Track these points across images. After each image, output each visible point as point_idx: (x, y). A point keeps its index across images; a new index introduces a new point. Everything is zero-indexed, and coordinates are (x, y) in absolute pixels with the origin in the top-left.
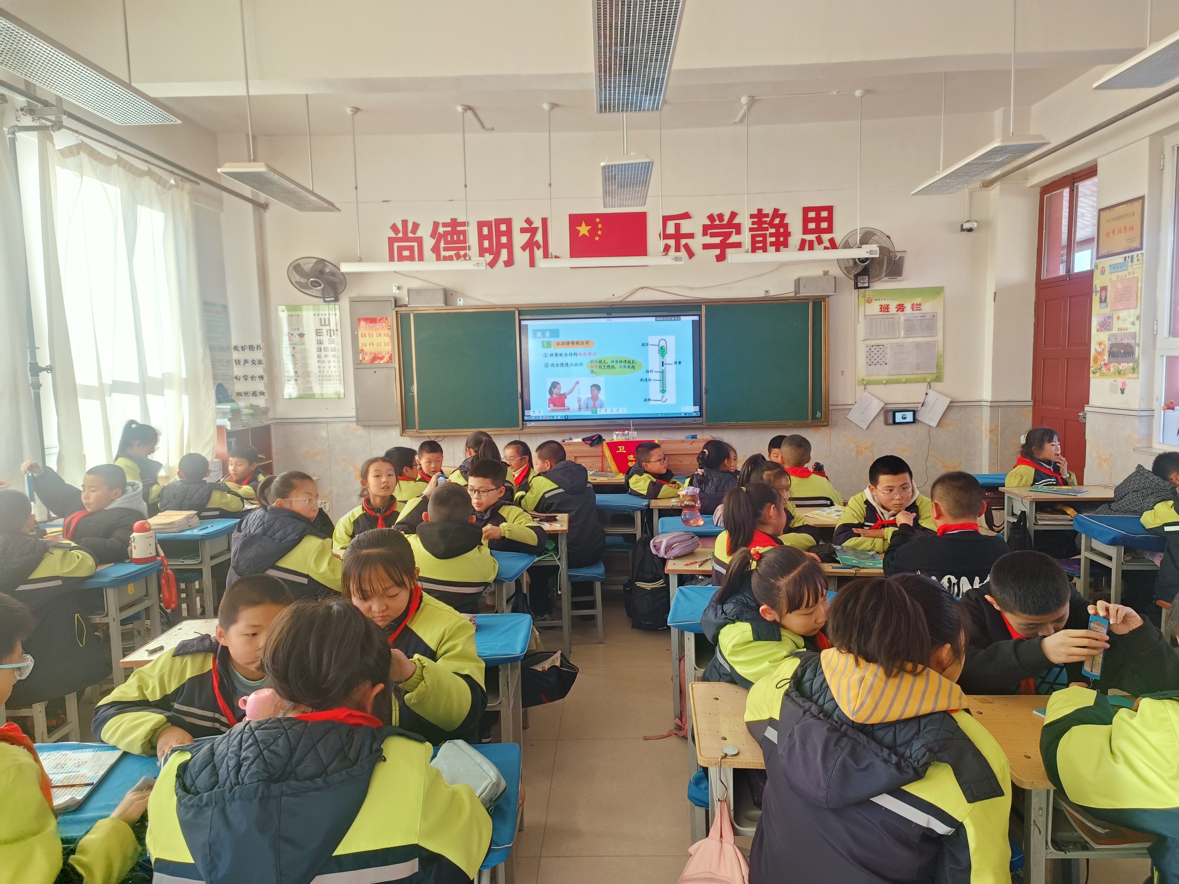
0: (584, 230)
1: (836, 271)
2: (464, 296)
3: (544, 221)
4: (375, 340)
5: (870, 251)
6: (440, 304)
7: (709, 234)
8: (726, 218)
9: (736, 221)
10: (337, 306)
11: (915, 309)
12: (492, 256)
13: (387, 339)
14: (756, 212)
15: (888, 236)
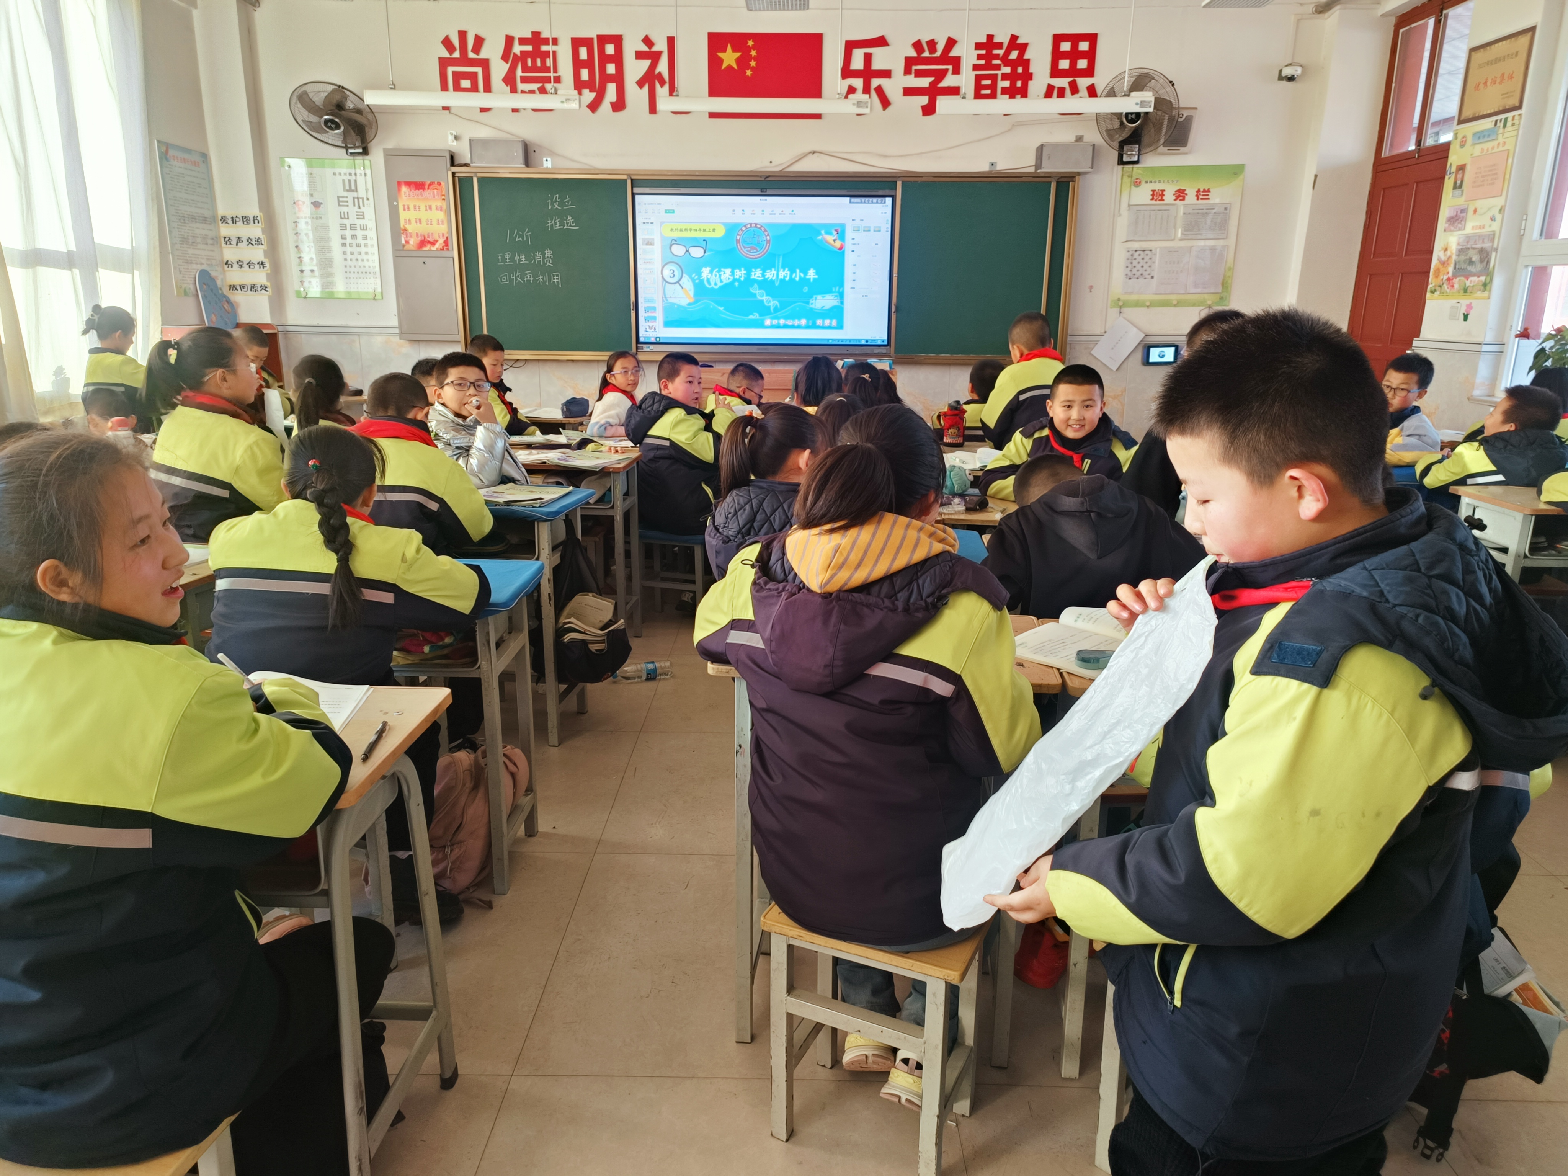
0: (729, 58)
1: (1094, 136)
2: (552, 154)
3: (671, 41)
4: (424, 215)
5: (1142, 102)
6: (519, 164)
7: (913, 71)
8: (940, 47)
9: (954, 53)
10: (367, 163)
11: (1201, 197)
12: (593, 95)
13: (441, 215)
14: (984, 40)
15: (1171, 82)
